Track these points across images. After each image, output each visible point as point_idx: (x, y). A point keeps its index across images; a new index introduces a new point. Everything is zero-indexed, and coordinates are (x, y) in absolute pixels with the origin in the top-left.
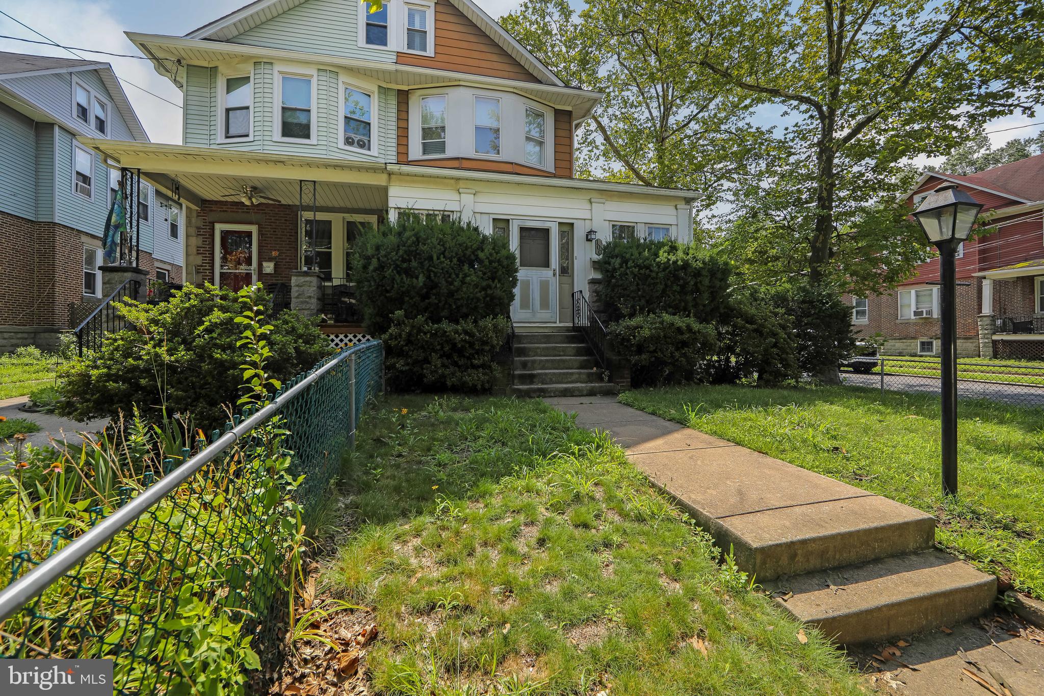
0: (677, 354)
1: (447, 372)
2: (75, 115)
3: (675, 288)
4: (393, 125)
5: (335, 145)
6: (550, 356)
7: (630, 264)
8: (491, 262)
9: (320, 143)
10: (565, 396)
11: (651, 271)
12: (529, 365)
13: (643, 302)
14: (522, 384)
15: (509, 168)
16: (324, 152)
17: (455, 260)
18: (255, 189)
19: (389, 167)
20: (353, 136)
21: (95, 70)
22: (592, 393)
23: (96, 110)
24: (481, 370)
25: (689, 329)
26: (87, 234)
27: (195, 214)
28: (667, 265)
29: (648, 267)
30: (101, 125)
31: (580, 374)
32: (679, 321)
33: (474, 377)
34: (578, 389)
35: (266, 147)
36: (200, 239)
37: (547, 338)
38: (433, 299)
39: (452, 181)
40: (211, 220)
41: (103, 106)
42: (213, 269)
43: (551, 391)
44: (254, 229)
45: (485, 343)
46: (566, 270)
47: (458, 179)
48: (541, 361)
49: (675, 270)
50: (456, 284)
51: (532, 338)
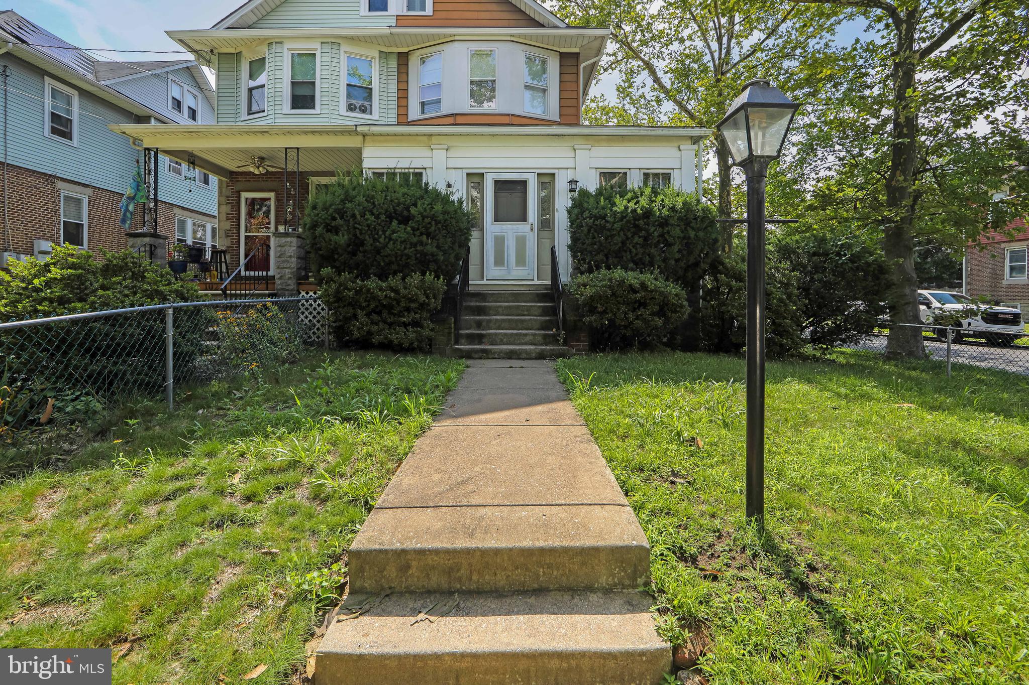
0: (631, 316)
1: (375, 328)
2: (170, 107)
3: (636, 239)
4: (393, 88)
5: (337, 112)
6: (513, 315)
7: (586, 214)
8: (423, 218)
9: (323, 111)
10: (511, 358)
11: (607, 222)
12: (484, 324)
13: (601, 257)
14: (470, 344)
15: (506, 120)
16: (327, 120)
17: (383, 217)
18: (262, 159)
19: (359, 129)
20: (355, 102)
21: (187, 68)
22: (541, 356)
23: (188, 101)
24: (410, 328)
25: (643, 286)
26: (179, 207)
27: (224, 185)
28: (624, 215)
29: (603, 217)
30: (193, 114)
31: (534, 335)
32: (633, 277)
33: (397, 335)
34: (525, 351)
35: (277, 120)
36: (229, 206)
37: (516, 296)
38: (360, 256)
39: (425, 138)
40: (238, 189)
41: (195, 97)
42: (239, 233)
43: (494, 353)
44: (272, 195)
45: (411, 300)
46: (546, 225)
47: (430, 135)
48: (497, 320)
49: (635, 219)
50: (381, 240)
51: (498, 296)
